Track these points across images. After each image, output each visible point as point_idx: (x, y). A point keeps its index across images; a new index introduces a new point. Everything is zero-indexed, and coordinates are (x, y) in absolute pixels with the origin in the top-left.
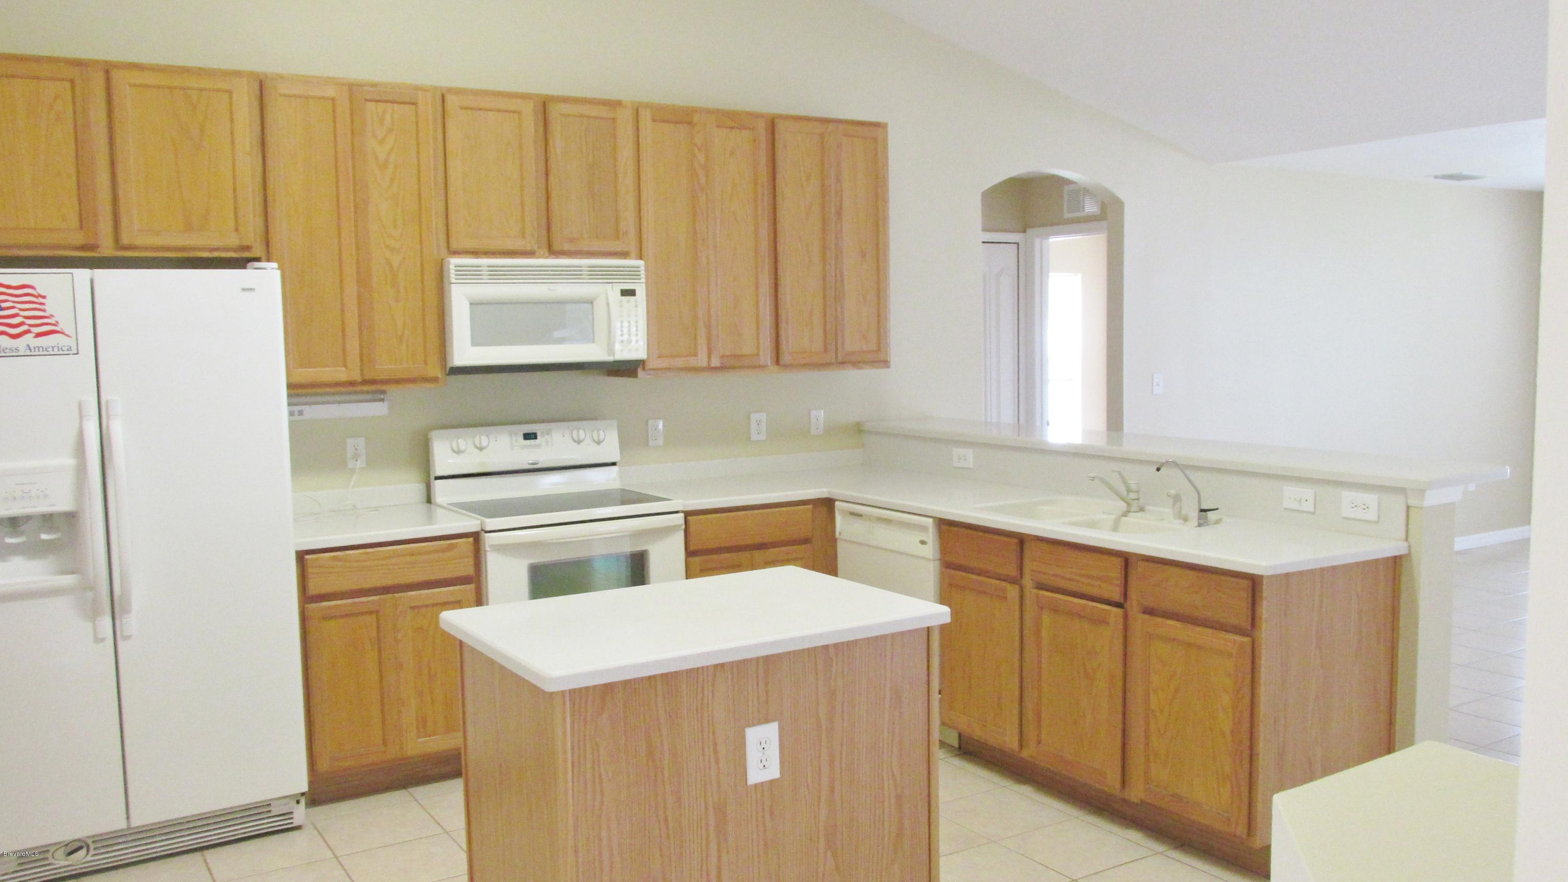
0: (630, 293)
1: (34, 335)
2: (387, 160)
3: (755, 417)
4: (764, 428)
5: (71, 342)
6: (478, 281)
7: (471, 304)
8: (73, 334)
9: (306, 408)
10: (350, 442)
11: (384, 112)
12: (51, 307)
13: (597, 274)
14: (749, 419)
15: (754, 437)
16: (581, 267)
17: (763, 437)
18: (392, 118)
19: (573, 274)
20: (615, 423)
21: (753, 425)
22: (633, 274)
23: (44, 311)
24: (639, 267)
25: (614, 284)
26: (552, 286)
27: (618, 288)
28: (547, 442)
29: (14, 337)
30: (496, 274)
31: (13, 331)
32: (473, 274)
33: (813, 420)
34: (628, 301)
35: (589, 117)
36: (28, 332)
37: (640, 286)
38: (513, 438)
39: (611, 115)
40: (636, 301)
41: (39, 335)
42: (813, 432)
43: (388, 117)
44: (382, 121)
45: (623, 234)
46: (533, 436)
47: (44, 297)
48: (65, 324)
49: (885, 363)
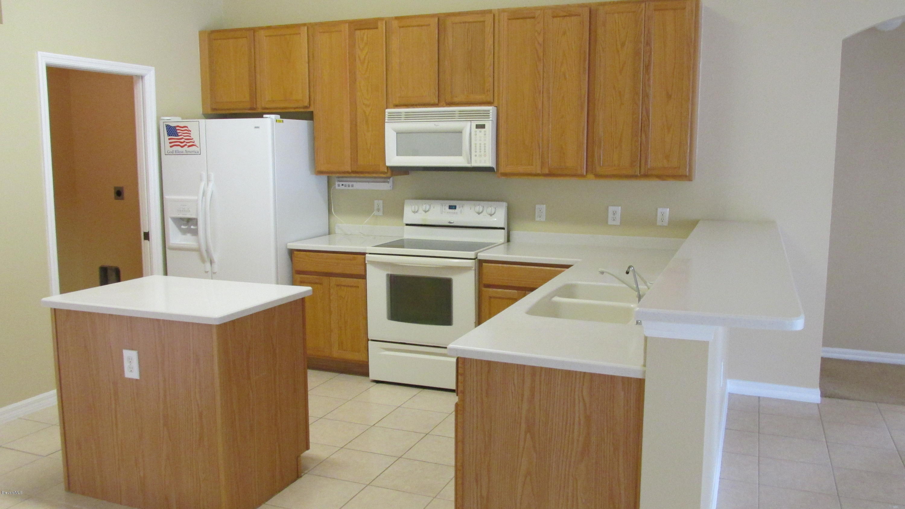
0: (483, 126)
1: (187, 146)
2: (365, 59)
3: (611, 209)
4: (618, 216)
5: (198, 149)
6: (399, 121)
7: (397, 133)
8: (199, 146)
9: (354, 184)
10: (376, 202)
11: (364, 34)
12: (193, 136)
13: (464, 116)
14: (607, 209)
15: (610, 222)
16: (455, 112)
17: (618, 222)
18: (367, 37)
19: (450, 116)
20: (505, 204)
21: (610, 215)
22: (486, 115)
23: (190, 137)
24: (489, 111)
25: (472, 121)
26: (436, 123)
27: (474, 124)
28: (461, 212)
29: (182, 147)
30: (408, 117)
31: (182, 145)
32: (396, 117)
33: (659, 214)
34: (480, 132)
35: (469, 22)
36: (186, 145)
37: (488, 122)
38: (443, 207)
39: (482, 19)
40: (485, 132)
41: (189, 146)
42: (659, 223)
43: (365, 38)
44: (362, 39)
45: (487, 91)
46: (454, 207)
47: (190, 131)
48: (197, 143)
49: (688, 177)
